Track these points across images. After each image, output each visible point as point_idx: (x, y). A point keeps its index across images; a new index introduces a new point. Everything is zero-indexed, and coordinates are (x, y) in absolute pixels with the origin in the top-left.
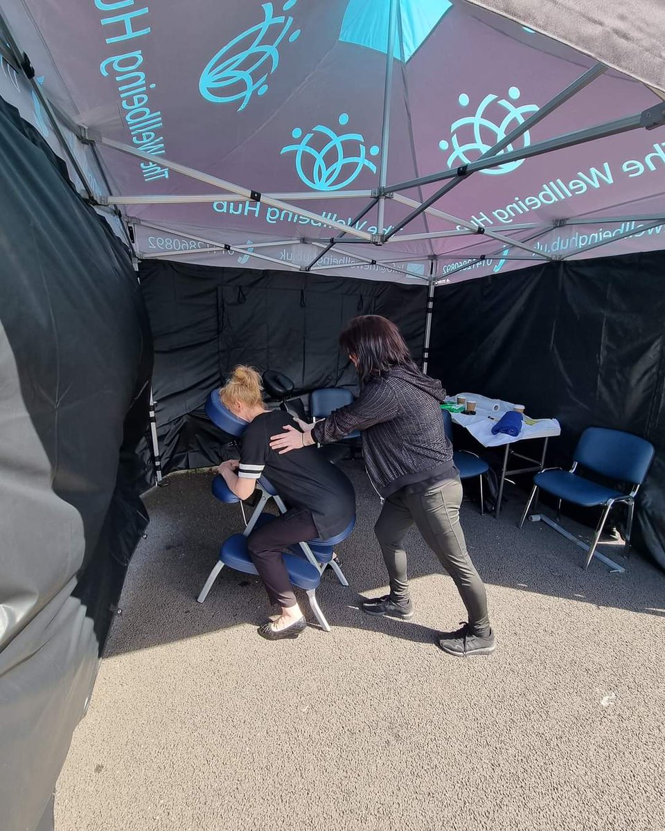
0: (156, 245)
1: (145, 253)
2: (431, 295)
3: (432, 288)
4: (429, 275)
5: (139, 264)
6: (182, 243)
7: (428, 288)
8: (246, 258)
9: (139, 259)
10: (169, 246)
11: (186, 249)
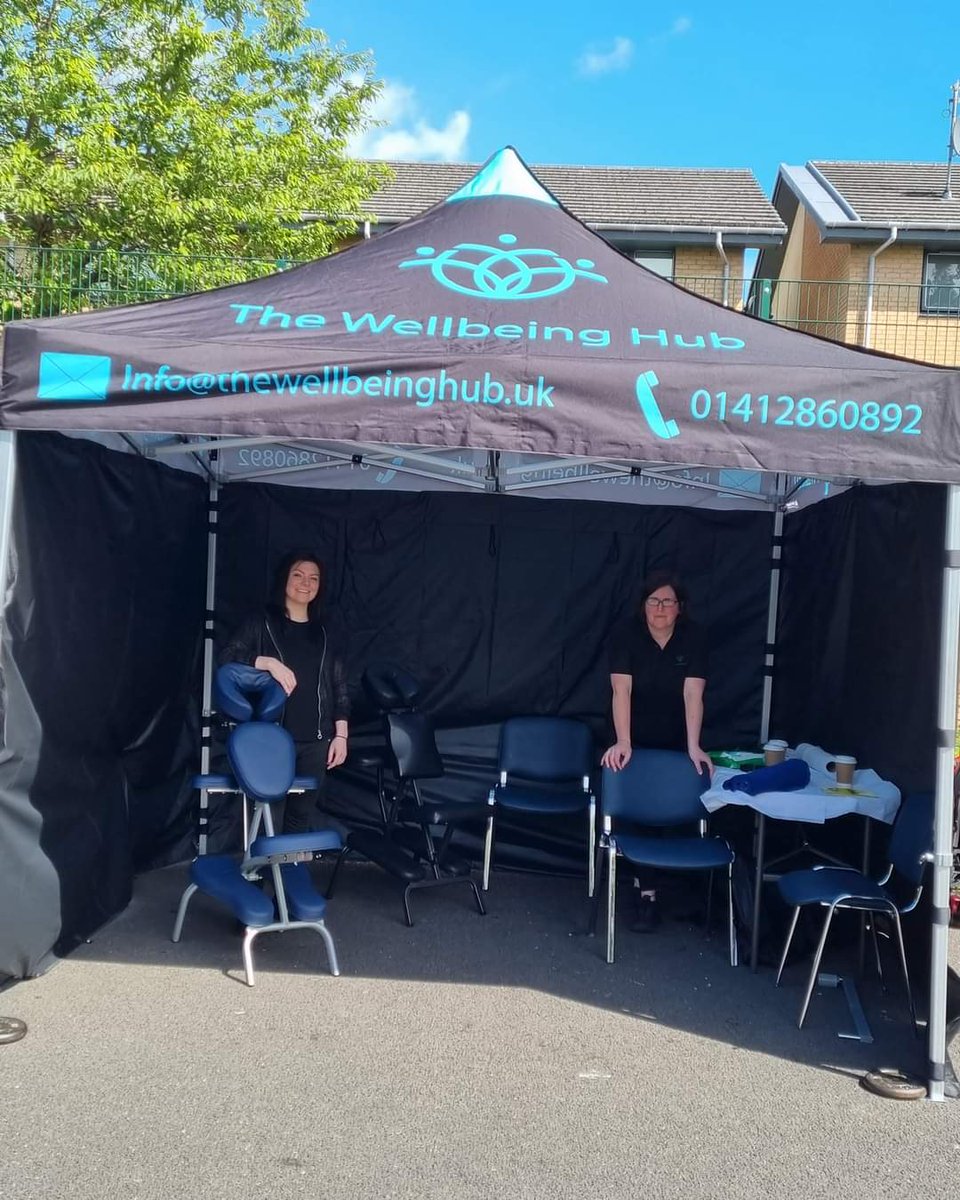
0: (249, 460)
1: (230, 474)
2: (778, 532)
3: (779, 517)
4: (772, 491)
5: (219, 491)
6: (288, 455)
7: (772, 515)
8: (391, 474)
9: (220, 484)
10: (268, 462)
11: (292, 465)
